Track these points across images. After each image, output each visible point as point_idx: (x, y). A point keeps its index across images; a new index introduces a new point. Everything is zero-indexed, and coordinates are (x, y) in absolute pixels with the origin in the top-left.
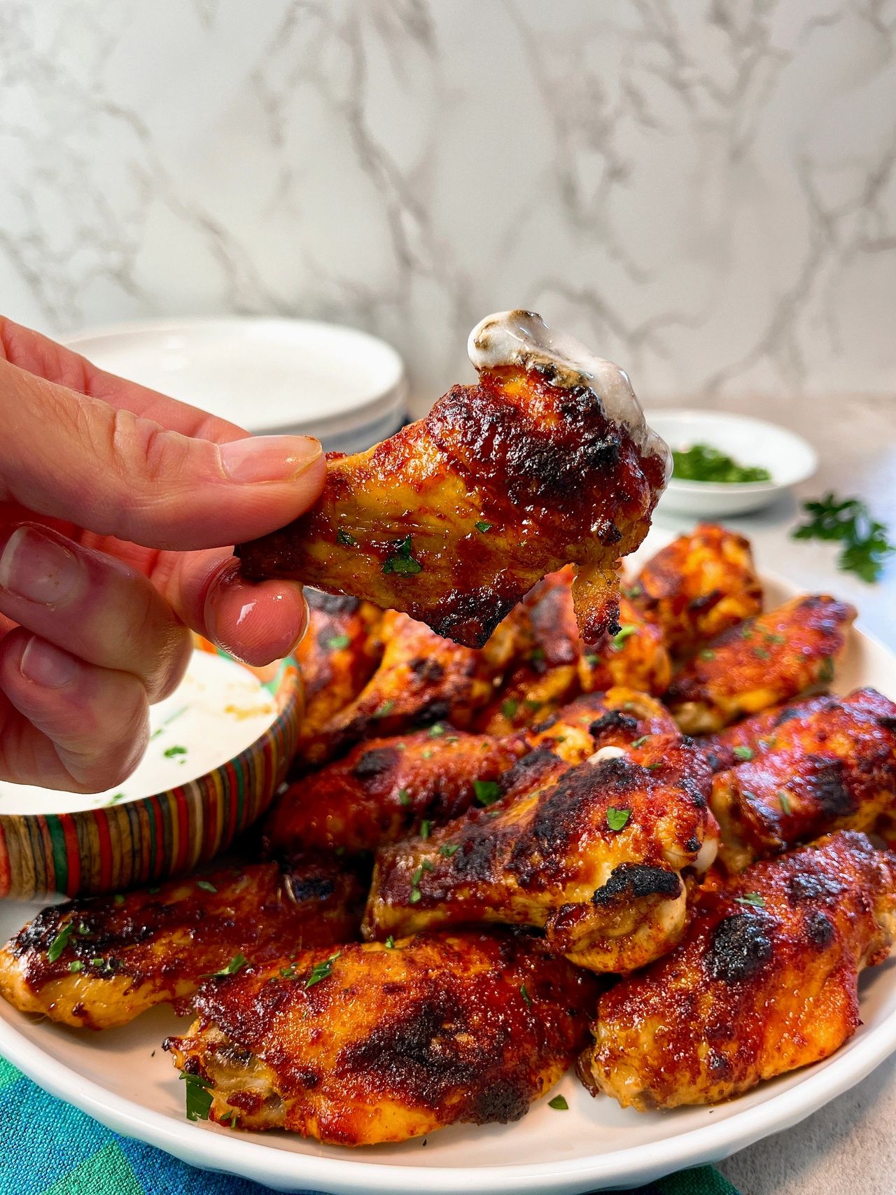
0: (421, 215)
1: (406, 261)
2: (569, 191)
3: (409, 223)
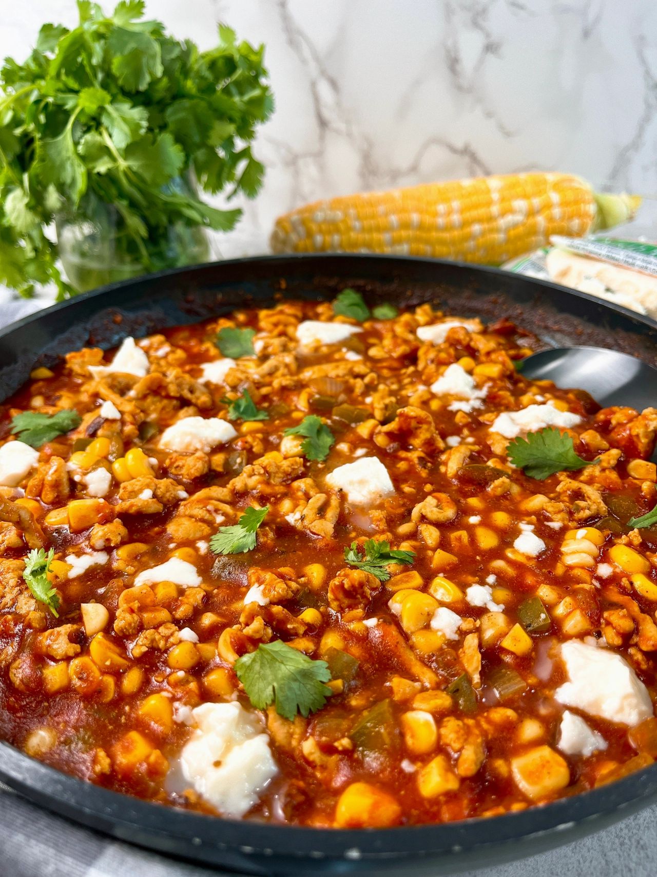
0: (334, 85)
1: (323, 123)
2: (453, 63)
3: (324, 90)
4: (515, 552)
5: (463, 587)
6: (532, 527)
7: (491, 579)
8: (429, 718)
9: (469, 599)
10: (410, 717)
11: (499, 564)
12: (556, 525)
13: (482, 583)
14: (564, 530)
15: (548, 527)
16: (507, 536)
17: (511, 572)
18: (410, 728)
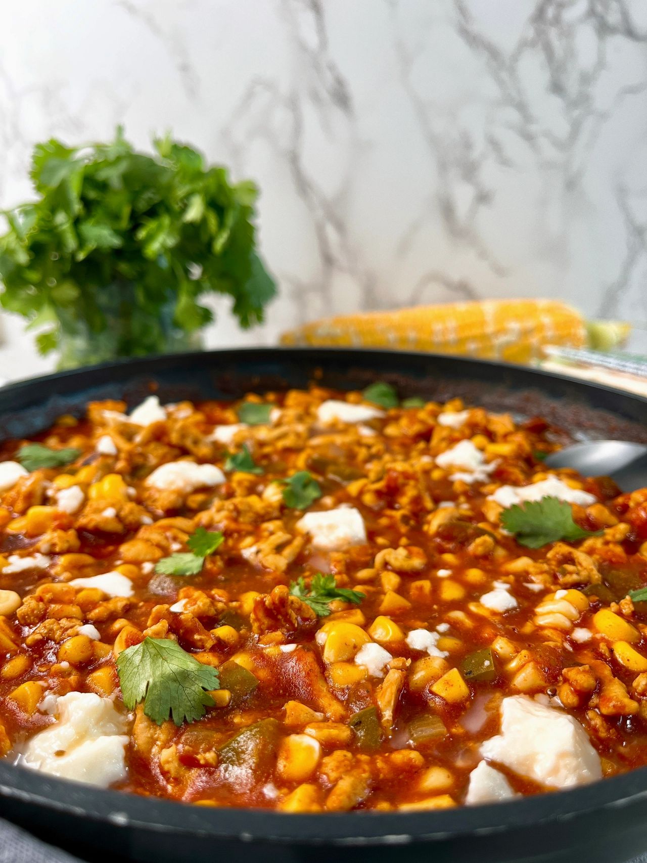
3: (331, 232)
4: (481, 606)
5: (406, 629)
6: (507, 586)
7: (443, 627)
8: (316, 745)
9: (408, 640)
10: (294, 739)
11: (458, 615)
12: (536, 587)
13: (431, 629)
14: (544, 593)
15: (527, 589)
16: (475, 592)
17: (468, 623)
18: (288, 751)
